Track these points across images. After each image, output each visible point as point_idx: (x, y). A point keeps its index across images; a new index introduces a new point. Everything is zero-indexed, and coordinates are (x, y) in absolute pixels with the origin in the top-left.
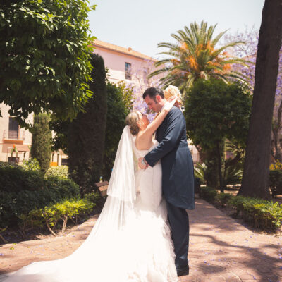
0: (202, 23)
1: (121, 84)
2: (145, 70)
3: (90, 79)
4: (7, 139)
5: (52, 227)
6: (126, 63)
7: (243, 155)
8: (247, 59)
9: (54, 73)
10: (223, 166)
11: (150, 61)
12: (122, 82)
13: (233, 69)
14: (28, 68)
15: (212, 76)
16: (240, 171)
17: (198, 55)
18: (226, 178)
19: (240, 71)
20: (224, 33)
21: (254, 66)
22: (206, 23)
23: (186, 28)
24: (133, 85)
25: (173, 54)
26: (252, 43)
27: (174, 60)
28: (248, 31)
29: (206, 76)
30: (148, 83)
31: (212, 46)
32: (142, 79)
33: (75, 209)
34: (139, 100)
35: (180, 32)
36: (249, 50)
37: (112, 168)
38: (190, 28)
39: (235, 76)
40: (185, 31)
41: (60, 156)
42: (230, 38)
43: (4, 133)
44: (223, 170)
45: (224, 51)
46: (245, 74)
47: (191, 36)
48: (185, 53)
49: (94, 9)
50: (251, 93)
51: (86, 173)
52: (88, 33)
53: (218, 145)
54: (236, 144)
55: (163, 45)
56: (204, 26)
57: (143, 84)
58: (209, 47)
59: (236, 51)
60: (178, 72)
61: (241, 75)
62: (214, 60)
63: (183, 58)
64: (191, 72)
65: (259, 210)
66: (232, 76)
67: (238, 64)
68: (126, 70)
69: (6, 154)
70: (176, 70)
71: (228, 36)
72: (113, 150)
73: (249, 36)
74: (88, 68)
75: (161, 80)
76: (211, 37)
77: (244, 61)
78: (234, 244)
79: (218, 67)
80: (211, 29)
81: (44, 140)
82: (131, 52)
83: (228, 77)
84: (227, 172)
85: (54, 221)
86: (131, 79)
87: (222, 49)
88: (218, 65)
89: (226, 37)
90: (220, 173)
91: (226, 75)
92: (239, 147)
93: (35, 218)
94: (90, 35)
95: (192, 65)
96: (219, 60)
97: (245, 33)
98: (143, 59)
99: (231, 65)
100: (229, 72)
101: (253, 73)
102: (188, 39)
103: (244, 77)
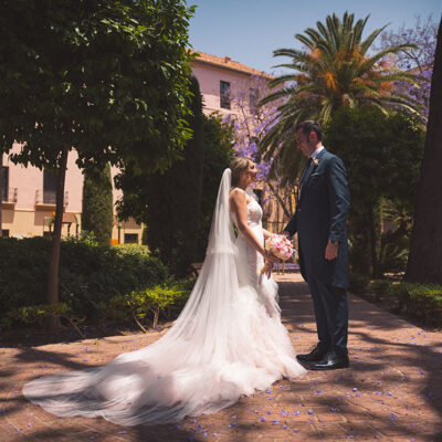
0: (346, 15)
1: (216, 115)
2: (253, 93)
3: (190, 112)
4: (41, 204)
5: (140, 320)
6: (221, 82)
7: (409, 226)
8: (418, 73)
9: (146, 106)
10: (379, 242)
11: (261, 77)
12: (217, 112)
13: (395, 89)
14: (111, 101)
15: (361, 101)
16: (405, 251)
17: (339, 67)
18: (382, 262)
19: (406, 93)
20: (381, 30)
21: (429, 85)
22: (353, 16)
23: (319, 24)
24: (233, 117)
25: (299, 67)
26: (427, 45)
27: (300, 76)
28: (421, 26)
29: (351, 102)
30: (258, 114)
31: (362, 53)
32: (247, 108)
33: (168, 297)
34: (242, 141)
35: (310, 32)
36: (423, 56)
37: (207, 246)
38: (324, 24)
39: (399, 101)
40: (317, 29)
41: (122, 230)
42: (390, 39)
43: (37, 196)
44: (378, 250)
45: (381, 60)
46: (414, 97)
47: (326, 37)
48: (318, 65)
49: (193, 11)
50: (425, 128)
51: (174, 251)
52: (187, 48)
53: (371, 210)
54: (400, 208)
55: (282, 52)
56: (348, 19)
57: (249, 115)
58: (356, 54)
59: (401, 59)
60: (306, 95)
61: (408, 99)
62: (365, 75)
63: (314, 73)
64: (328, 95)
65: (431, 298)
66: (393, 100)
67: (403, 80)
68: (222, 92)
69: (41, 227)
70: (304, 92)
71: (388, 35)
72: (208, 218)
73: (422, 34)
74: (186, 98)
75: (279, 109)
76: (359, 38)
77: (414, 77)
78: (395, 341)
79: (371, 88)
80: (361, 25)
81: (101, 205)
82: (229, 65)
83: (388, 103)
84: (384, 253)
85: (143, 312)
86: (229, 108)
87: (377, 57)
88: (370, 83)
89: (384, 38)
90: (374, 253)
91: (383, 99)
92: (404, 213)
93: (118, 307)
94: (189, 51)
95: (329, 85)
96: (372, 76)
97: (415, 30)
98: (248, 75)
99: (392, 82)
100: (388, 94)
101: (428, 95)
102: (324, 43)
103: (413, 101)
